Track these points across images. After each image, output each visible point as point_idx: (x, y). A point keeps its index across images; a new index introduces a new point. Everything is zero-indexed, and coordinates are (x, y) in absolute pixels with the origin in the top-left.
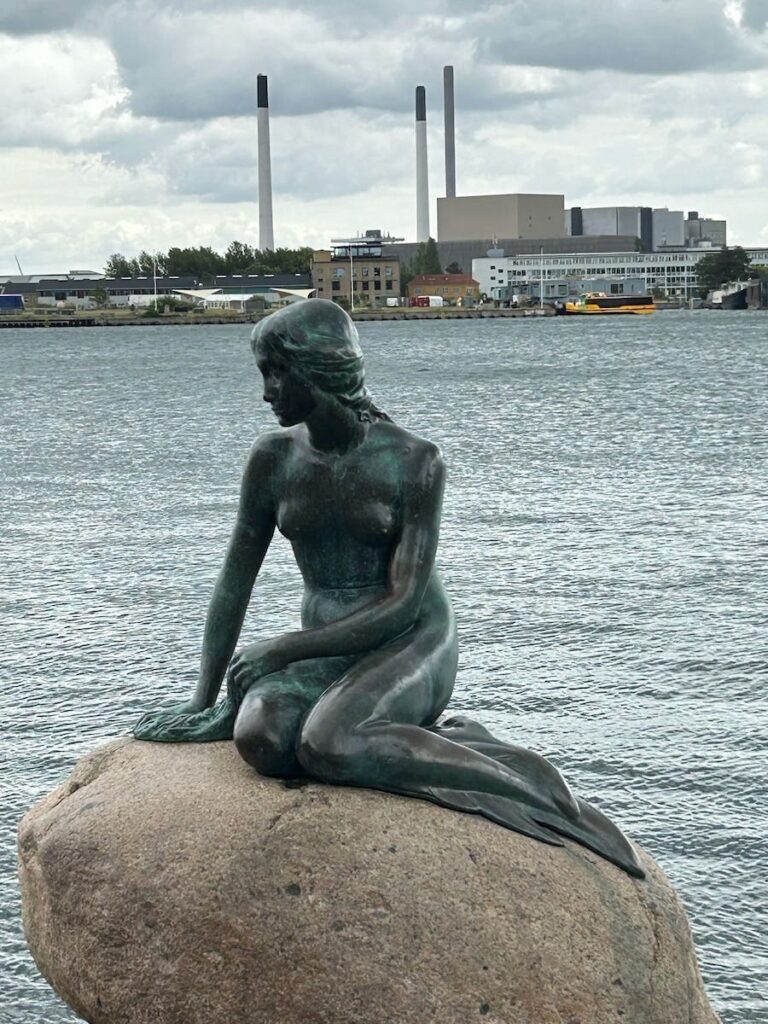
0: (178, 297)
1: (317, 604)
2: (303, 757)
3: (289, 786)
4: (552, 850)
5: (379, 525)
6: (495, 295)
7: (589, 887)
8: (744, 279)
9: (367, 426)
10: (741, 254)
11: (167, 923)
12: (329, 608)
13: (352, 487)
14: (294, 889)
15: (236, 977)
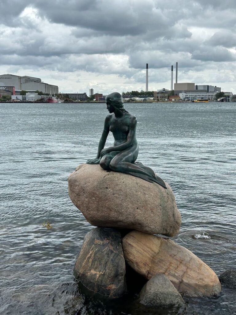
0: (133, 99)
1: (116, 143)
2: (110, 167)
3: (108, 172)
4: (151, 183)
5: (126, 130)
6: (183, 99)
7: (157, 190)
8: (223, 97)
9: (124, 114)
10: (223, 93)
11: (86, 192)
12: (118, 143)
13: (121, 123)
14: (107, 188)
15: (97, 201)
